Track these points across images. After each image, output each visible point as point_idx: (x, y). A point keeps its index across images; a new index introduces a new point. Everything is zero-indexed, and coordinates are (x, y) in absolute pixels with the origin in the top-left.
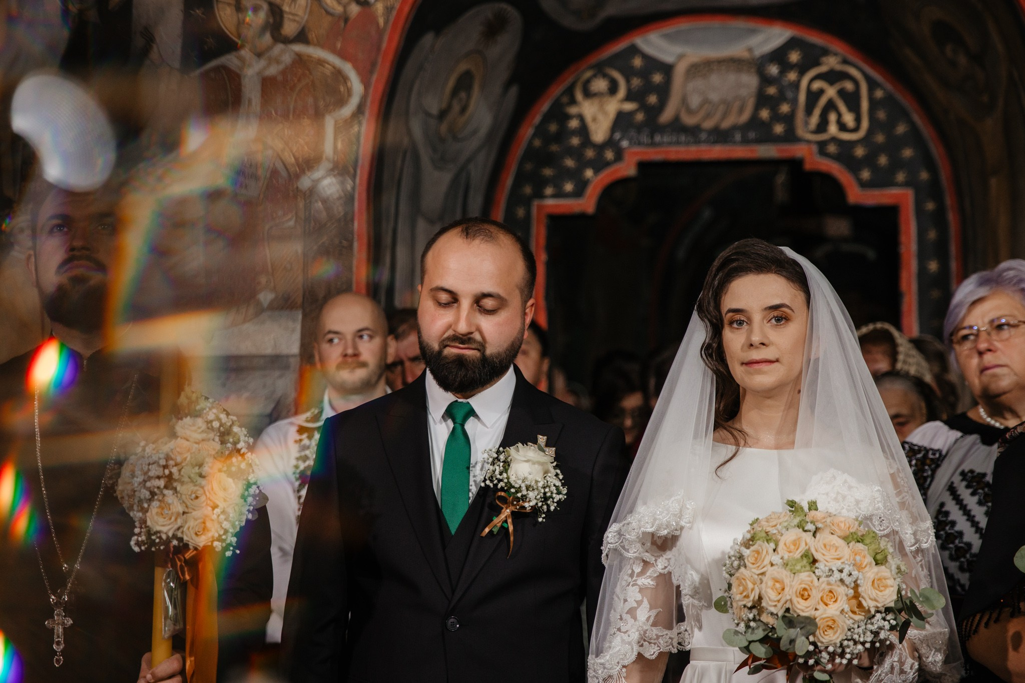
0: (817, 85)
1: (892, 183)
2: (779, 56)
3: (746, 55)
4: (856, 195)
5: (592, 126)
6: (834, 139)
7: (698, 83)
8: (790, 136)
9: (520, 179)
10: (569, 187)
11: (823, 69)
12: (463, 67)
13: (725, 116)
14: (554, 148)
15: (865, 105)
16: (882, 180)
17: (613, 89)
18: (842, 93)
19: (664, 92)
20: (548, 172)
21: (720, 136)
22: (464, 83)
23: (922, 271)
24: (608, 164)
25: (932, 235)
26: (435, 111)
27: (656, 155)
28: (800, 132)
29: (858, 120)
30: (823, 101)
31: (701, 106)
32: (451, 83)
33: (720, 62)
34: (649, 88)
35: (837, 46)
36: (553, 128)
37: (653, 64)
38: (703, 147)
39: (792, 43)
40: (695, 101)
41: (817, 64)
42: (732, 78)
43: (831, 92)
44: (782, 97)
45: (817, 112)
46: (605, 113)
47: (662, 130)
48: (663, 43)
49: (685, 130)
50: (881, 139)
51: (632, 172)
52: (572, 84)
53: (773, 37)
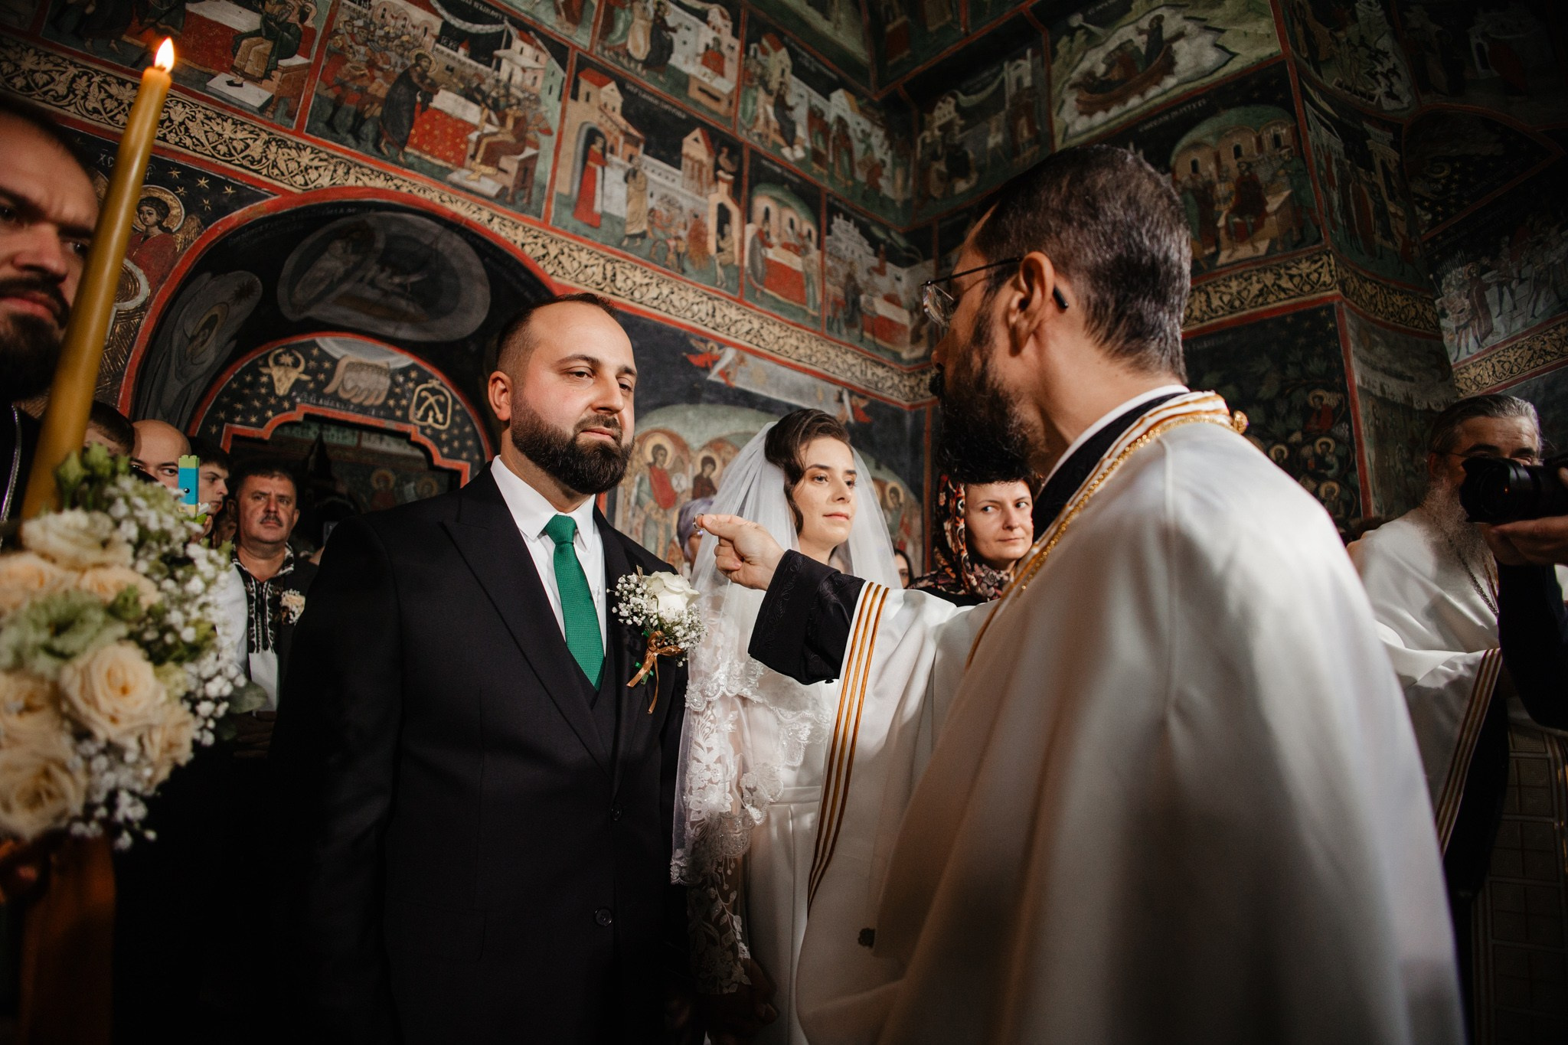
0: (424, 394)
1: (459, 458)
2: (405, 371)
3: (385, 366)
4: (439, 461)
5: (277, 384)
6: (430, 426)
7: (353, 375)
8: (405, 419)
9: (217, 407)
10: (253, 420)
11: (429, 386)
12: (216, 311)
13: (367, 398)
14: (247, 391)
15: (450, 411)
16: (454, 455)
17: (296, 364)
18: (438, 401)
19: (330, 374)
21: (362, 409)
22: (212, 323)
24: (285, 410)
26: (189, 333)
27: (319, 412)
28: (411, 418)
29: (445, 418)
30: (426, 404)
31: (353, 389)
32: (206, 318)
33: (369, 366)
34: (320, 369)
35: (438, 375)
36: (248, 378)
37: (325, 356)
38: (350, 414)
39: (413, 367)
40: (349, 385)
41: (427, 382)
42: (375, 377)
43: (432, 400)
44: (403, 396)
45: (422, 409)
46: (289, 379)
47: (325, 397)
48: (334, 346)
49: (340, 400)
50: (456, 432)
51: (300, 418)
52: (268, 354)
53: (403, 360)
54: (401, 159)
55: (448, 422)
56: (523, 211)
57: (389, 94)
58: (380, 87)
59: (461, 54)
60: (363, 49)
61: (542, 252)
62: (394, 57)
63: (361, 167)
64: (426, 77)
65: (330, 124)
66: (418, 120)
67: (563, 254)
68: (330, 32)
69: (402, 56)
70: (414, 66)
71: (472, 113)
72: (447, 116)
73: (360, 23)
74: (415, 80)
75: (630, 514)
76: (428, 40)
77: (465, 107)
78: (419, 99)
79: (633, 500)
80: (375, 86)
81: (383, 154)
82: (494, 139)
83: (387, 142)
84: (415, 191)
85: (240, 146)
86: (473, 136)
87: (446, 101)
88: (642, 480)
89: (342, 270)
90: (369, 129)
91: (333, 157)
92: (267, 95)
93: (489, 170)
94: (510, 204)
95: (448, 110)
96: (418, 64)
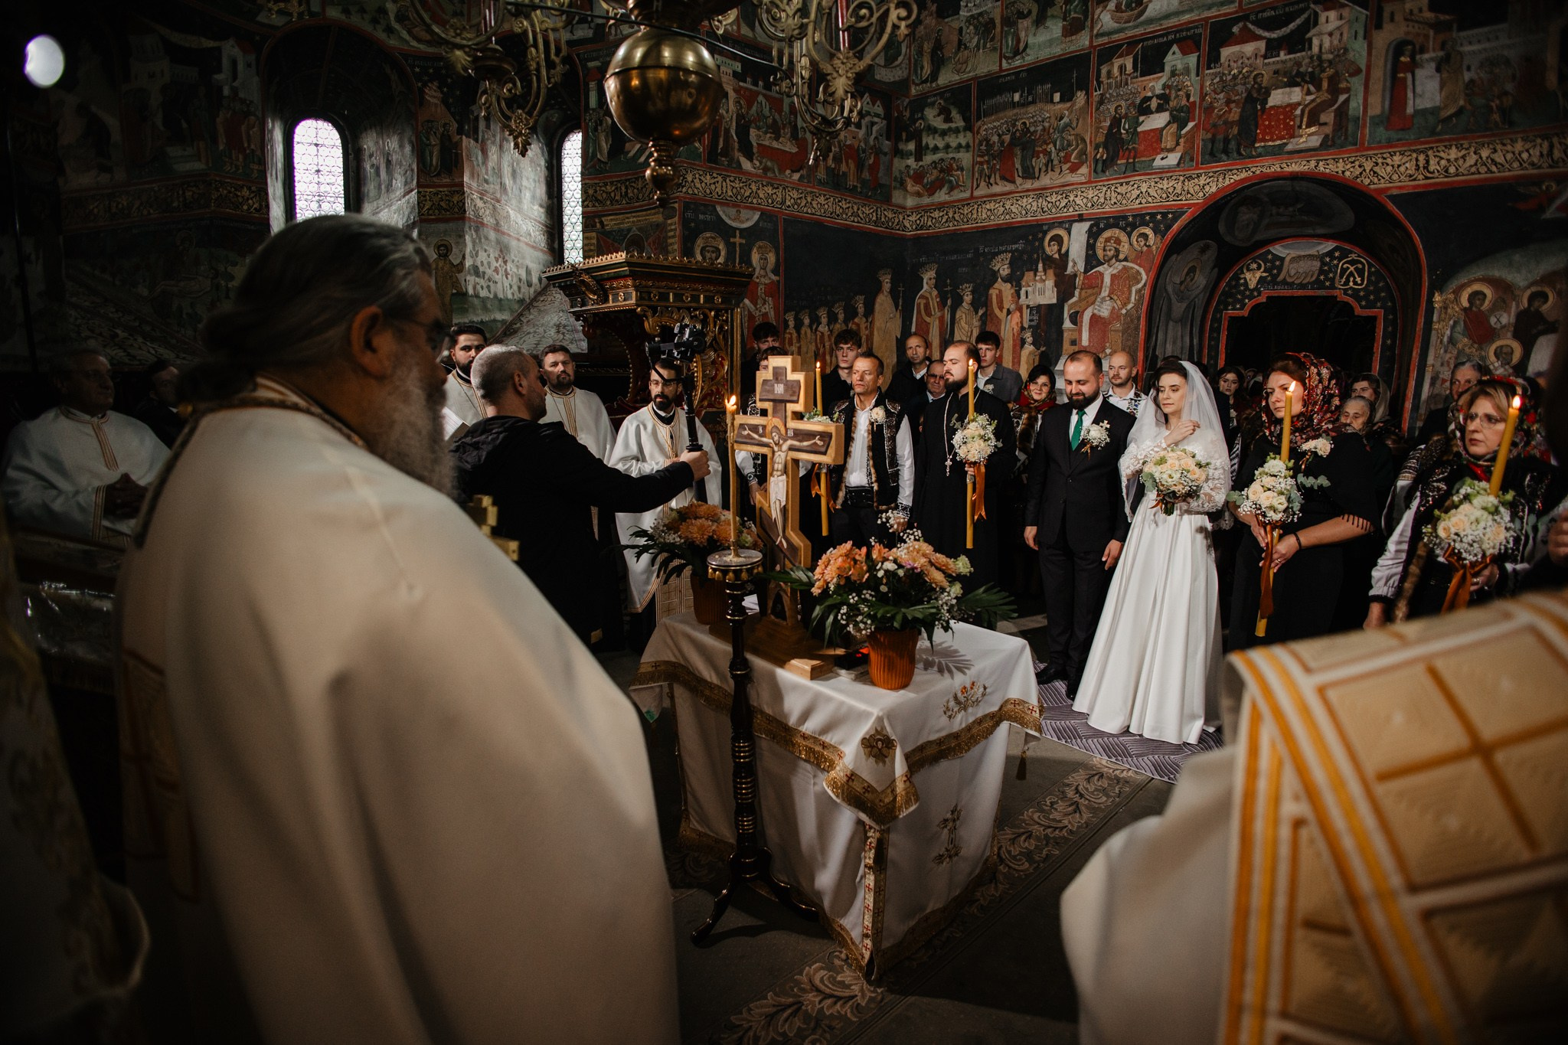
0: (1345, 266)
1: (1375, 307)
2: (1330, 254)
3: (1316, 254)
4: (1358, 311)
5: (1249, 282)
6: (1351, 288)
7: (1295, 265)
8: (1333, 287)
9: (1219, 303)
10: (1238, 306)
11: (1350, 259)
12: (1191, 265)
13: (1305, 278)
14: (1234, 291)
15: (1366, 274)
16: (1371, 305)
17: (1259, 268)
18: (1356, 269)
19: (1280, 269)
20: (1230, 300)
21: (1302, 286)
22: (1192, 270)
23: (1384, 342)
24: (1255, 297)
25: (1390, 329)
26: (1178, 282)
27: (1274, 294)
28: (1337, 285)
29: (1363, 280)
30: (1348, 272)
31: (1295, 274)
32: (1186, 270)
33: (1304, 256)
34: (1274, 267)
35: (1356, 249)
37: (1276, 257)
38: (1295, 291)
39: (1336, 248)
40: (1292, 272)
41: (1347, 257)
42: (1309, 263)
43: (1352, 268)
44: (1330, 270)
45: (1345, 277)
46: (1255, 277)
47: (1278, 284)
48: (1281, 249)
49: (1288, 284)
50: (1372, 288)
51: (1265, 300)
52: (1243, 266)
53: (1329, 246)
54: (1254, 153)
55: (1365, 282)
56: (1342, 147)
57: (1241, 116)
58: (1235, 114)
59: (1283, 56)
60: (1222, 96)
61: (1359, 171)
62: (1240, 88)
63: (1231, 170)
64: (1262, 88)
65: (1212, 154)
66: (1260, 122)
67: (1377, 164)
68: (1203, 97)
69: (1245, 84)
70: (1253, 86)
71: (1296, 95)
72: (1281, 107)
73: (1218, 79)
74: (1255, 95)
75: (1442, 351)
76: (1259, 61)
77: (1290, 94)
78: (1259, 107)
79: (1445, 339)
80: (1232, 115)
81: (1242, 155)
82: (1312, 106)
83: (1245, 147)
84: (1264, 170)
85: (1171, 190)
86: (1298, 112)
87: (1277, 98)
88: (1455, 323)
89: (1255, 216)
90: (1233, 145)
91: (1215, 172)
92: (1179, 155)
93: (1313, 129)
94: (1331, 146)
95: (1279, 103)
96: (1255, 83)
